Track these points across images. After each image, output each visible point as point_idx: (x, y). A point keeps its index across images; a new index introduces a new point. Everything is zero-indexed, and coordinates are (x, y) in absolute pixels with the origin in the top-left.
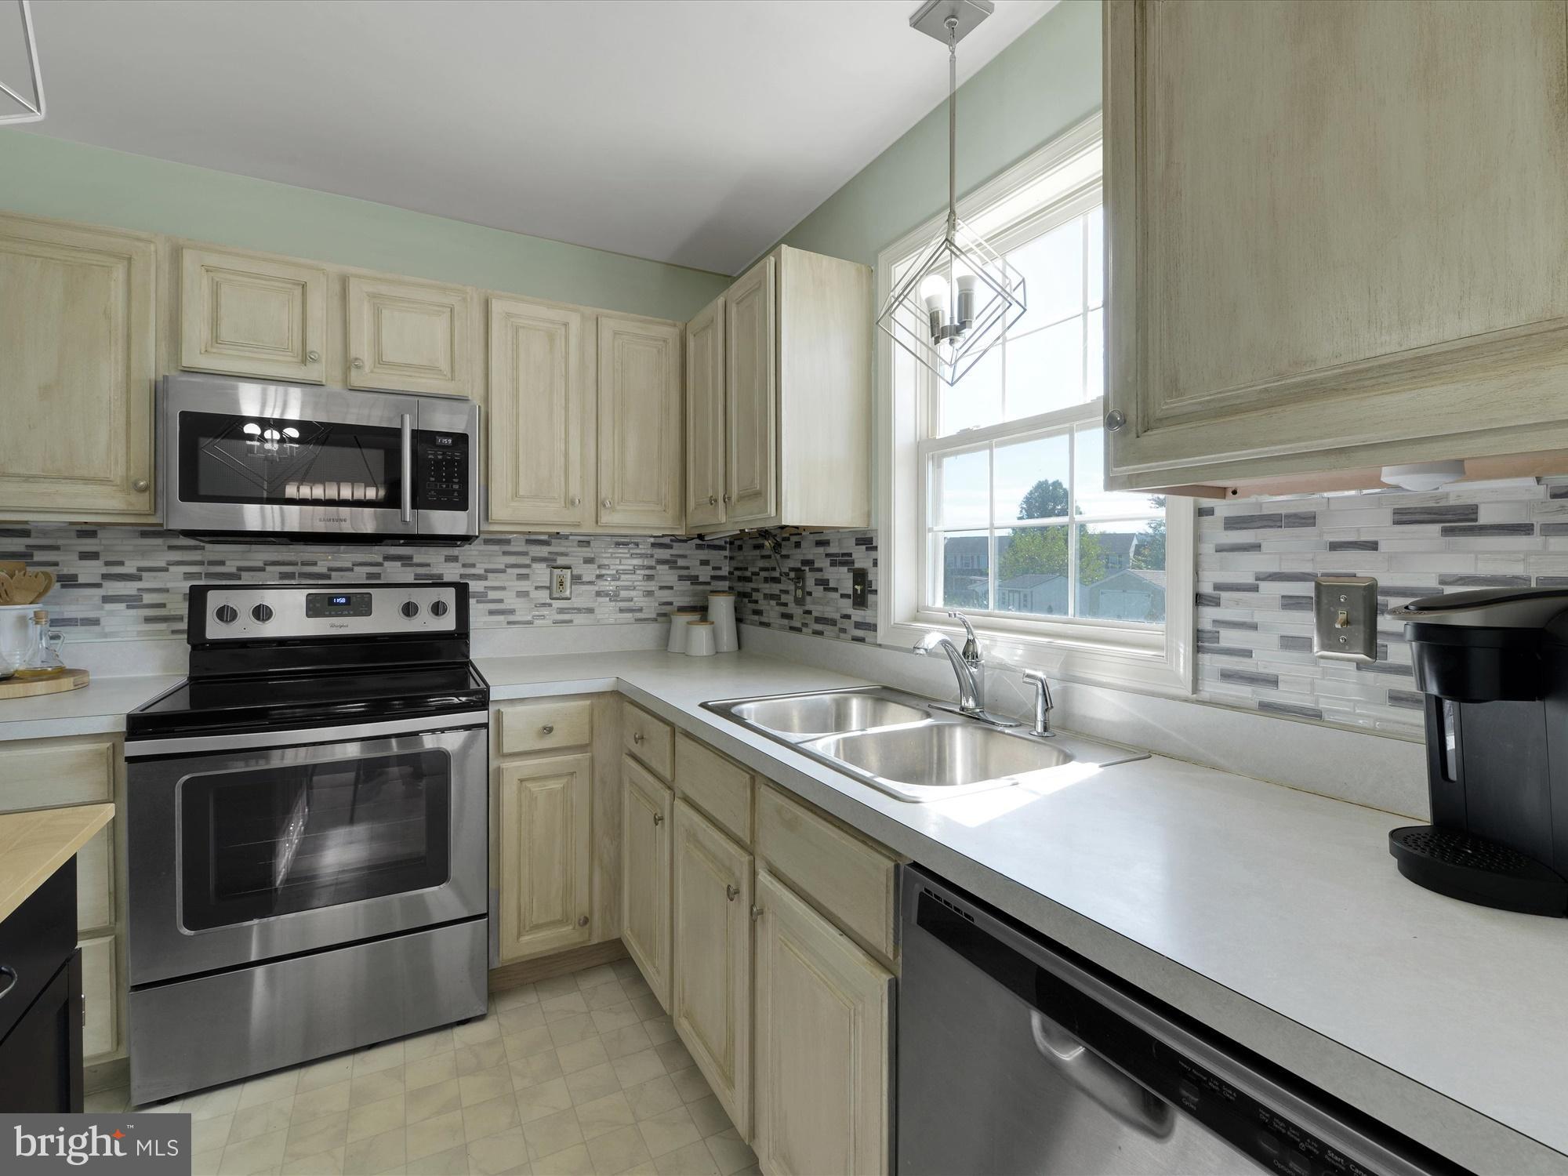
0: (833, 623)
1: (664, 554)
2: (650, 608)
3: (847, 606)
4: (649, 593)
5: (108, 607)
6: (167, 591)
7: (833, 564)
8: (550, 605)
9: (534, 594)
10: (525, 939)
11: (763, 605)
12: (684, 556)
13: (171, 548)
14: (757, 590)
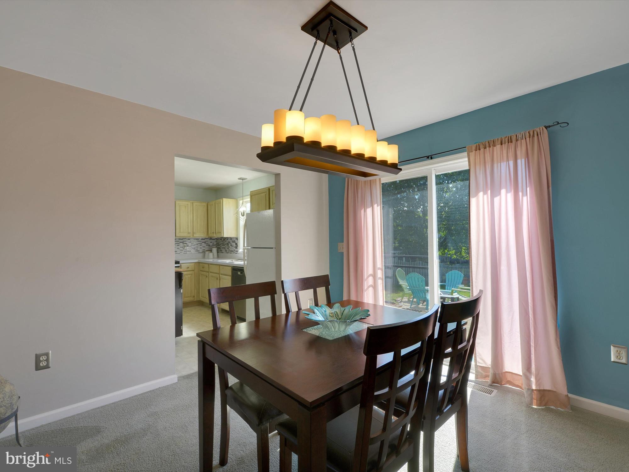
0: (233, 251)
1: (204, 241)
2: (201, 251)
3: (235, 248)
4: (201, 248)
7: (233, 242)
8: (183, 250)
9: (180, 248)
10: (185, 299)
11: (222, 249)
12: (207, 241)
14: (221, 247)
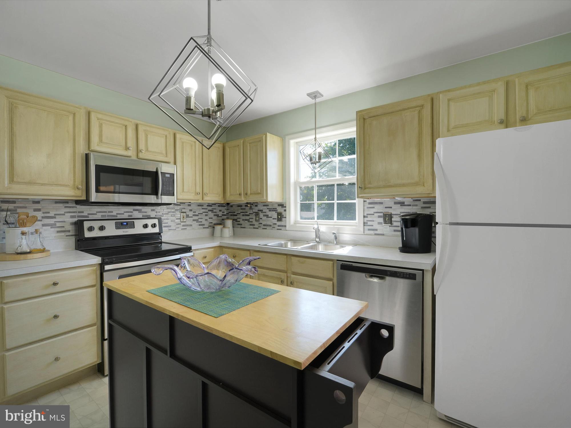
0: (270, 226)
1: (210, 208)
2: (207, 224)
3: (275, 221)
4: (206, 220)
5: (44, 228)
6: (65, 222)
7: (269, 211)
8: (180, 224)
9: (176, 221)
11: (242, 222)
12: (215, 209)
13: (65, 207)
14: (240, 218)
